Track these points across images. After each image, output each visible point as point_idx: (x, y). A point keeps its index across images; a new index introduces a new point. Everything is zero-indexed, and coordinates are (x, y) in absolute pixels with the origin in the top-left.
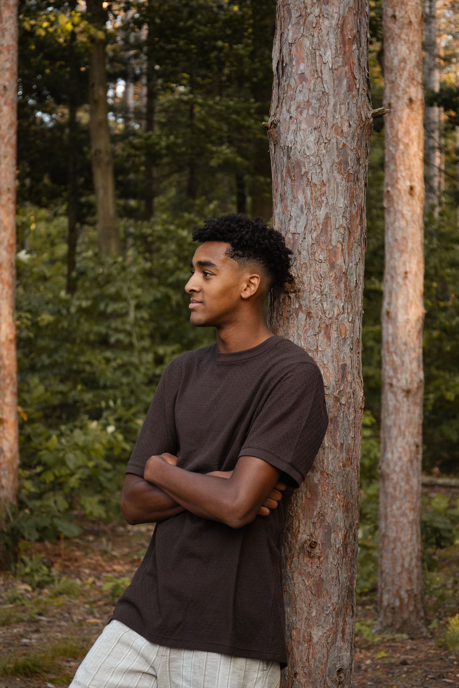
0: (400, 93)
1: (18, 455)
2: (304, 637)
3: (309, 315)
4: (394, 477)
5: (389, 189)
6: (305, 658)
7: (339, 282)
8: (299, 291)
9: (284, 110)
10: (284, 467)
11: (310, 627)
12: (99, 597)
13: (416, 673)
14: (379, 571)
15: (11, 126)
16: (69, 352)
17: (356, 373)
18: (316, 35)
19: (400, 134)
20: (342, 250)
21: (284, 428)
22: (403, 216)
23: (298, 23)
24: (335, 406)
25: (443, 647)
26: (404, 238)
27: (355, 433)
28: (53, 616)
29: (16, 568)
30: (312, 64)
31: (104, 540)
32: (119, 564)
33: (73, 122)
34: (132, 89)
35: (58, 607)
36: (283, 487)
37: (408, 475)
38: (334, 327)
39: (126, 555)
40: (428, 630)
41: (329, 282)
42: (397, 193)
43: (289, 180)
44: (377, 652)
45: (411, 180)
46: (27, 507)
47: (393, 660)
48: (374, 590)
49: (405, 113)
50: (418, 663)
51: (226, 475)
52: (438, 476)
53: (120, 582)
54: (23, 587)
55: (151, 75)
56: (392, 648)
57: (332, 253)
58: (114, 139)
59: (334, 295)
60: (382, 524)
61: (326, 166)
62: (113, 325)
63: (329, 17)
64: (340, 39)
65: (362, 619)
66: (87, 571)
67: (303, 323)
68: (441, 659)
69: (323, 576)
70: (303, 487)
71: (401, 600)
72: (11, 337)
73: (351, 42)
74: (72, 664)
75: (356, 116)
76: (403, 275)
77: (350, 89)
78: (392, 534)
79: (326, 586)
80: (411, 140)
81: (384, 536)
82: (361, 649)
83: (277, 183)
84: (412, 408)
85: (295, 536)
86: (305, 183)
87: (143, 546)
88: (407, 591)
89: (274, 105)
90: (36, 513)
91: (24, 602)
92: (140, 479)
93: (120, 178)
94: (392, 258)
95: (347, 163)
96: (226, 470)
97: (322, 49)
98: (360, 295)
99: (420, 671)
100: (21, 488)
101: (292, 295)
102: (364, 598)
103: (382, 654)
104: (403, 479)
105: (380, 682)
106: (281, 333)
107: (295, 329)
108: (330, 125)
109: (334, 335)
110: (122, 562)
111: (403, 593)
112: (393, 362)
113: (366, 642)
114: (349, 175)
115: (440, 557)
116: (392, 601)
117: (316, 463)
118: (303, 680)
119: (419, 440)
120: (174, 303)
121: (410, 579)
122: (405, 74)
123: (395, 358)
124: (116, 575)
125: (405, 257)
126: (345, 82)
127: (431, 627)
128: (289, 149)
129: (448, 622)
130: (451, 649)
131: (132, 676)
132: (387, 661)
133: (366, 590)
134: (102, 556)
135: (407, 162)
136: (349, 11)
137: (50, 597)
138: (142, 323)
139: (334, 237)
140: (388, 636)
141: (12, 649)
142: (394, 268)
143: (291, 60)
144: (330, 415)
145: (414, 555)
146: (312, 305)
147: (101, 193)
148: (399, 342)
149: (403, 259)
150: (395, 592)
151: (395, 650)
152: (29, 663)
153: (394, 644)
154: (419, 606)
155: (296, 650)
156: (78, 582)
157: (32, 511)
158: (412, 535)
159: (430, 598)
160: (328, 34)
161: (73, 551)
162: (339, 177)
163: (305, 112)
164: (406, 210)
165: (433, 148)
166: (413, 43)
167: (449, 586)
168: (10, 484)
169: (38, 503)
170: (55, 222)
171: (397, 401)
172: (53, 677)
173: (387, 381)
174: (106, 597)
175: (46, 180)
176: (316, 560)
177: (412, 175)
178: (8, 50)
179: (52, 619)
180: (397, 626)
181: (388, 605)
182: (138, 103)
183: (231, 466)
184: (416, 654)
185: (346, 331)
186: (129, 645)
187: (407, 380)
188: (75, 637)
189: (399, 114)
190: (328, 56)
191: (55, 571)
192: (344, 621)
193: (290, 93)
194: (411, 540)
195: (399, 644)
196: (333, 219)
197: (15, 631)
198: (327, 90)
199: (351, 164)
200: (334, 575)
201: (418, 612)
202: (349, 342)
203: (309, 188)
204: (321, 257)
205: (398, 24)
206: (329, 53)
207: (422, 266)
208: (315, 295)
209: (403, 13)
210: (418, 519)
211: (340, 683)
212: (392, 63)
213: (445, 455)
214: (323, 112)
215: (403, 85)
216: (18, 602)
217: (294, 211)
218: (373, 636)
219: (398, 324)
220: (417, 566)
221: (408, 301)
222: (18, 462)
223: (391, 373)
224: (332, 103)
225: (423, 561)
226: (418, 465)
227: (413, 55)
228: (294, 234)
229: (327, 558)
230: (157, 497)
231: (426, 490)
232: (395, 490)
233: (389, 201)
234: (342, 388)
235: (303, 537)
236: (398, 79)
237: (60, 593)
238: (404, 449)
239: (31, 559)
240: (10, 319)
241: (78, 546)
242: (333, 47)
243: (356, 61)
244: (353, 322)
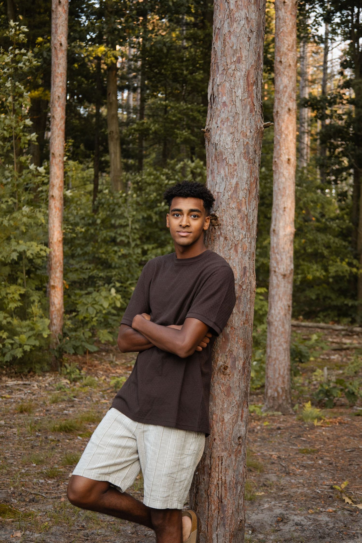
0: (283, 106)
1: (63, 306)
2: (220, 419)
3: (226, 238)
4: (276, 323)
5: (276, 160)
6: (220, 430)
7: (243, 220)
8: (220, 225)
9: (214, 122)
10: (211, 324)
11: (223, 413)
12: (108, 387)
13: (285, 434)
14: (266, 377)
15: (62, 119)
16: (94, 247)
17: (252, 271)
18: (232, 80)
19: (283, 129)
20: (245, 202)
21: (211, 302)
22: (284, 175)
23: (223, 74)
24: (239, 290)
25: (301, 420)
26: (284, 188)
27: (251, 305)
28: (82, 398)
29: (61, 370)
30: (230, 97)
31: (111, 355)
32: (119, 369)
33: (98, 114)
34: (132, 95)
35: (85, 393)
36: (210, 336)
37: (283, 323)
38: (240, 245)
39: (123, 364)
40: (293, 410)
41: (238, 220)
42: (280, 162)
43: (216, 162)
44: (263, 422)
45: (288, 155)
46: (68, 336)
47: (272, 427)
48: (263, 386)
49: (286, 117)
50: (287, 429)
51: (179, 328)
52: (302, 321)
53: (119, 379)
54: (65, 381)
55: (143, 88)
56: (272, 419)
57: (240, 204)
58: (121, 124)
59: (240, 227)
60: (268, 350)
61: (237, 154)
62: (119, 232)
63: (240, 70)
64: (246, 83)
65: (256, 403)
66: (101, 373)
67: (222, 243)
68: (300, 427)
69: (231, 385)
70: (221, 336)
71: (278, 393)
72: (60, 239)
73: (253, 85)
74: (92, 426)
75: (255, 127)
76: (283, 209)
77: (251, 111)
78: (274, 356)
79: (233, 391)
80: (289, 132)
81: (269, 357)
82: (255, 420)
83: (209, 164)
84: (286, 285)
85: (216, 363)
86: (225, 164)
87: (133, 359)
88: (282, 388)
89: (208, 119)
90: (72, 339)
91: (65, 390)
92: (129, 327)
93: (124, 147)
94: (277, 199)
95: (249, 153)
96: (179, 324)
97: (236, 88)
98: (255, 227)
99: (287, 433)
100: (65, 324)
101: (216, 227)
102: (258, 391)
103: (267, 423)
104: (280, 325)
105: (265, 439)
106: (210, 249)
107: (218, 247)
108: (240, 132)
109: (240, 250)
110: (121, 368)
111: (279, 390)
112: (276, 258)
113: (258, 416)
114: (250, 160)
115: (301, 367)
116: (273, 394)
117: (229, 323)
118: (219, 443)
119: (290, 303)
120: (154, 220)
121: (283, 382)
122: (287, 95)
123: (278, 256)
124: (118, 375)
125: (285, 199)
126: (248, 107)
127: (295, 408)
128: (216, 145)
129: (304, 406)
130: (305, 421)
131: (123, 439)
132: (269, 428)
133: (259, 386)
134: (110, 364)
135: (286, 145)
136: (252, 67)
137: (81, 387)
138: (135, 231)
139: (240, 195)
140: (270, 413)
141: (59, 417)
142: (278, 205)
143: (218, 94)
144: (237, 295)
145: (286, 368)
146: (228, 233)
147: (113, 156)
148: (280, 247)
149: (283, 200)
150: (274, 388)
151: (274, 421)
152: (67, 425)
153: (273, 418)
154: (288, 397)
155: (215, 426)
156: (96, 379)
157: (70, 338)
158: (285, 356)
159: (295, 392)
160: (239, 80)
161: (93, 361)
162: (244, 161)
163: (226, 124)
164: (286, 173)
165: (304, 133)
166: (291, 77)
167: (306, 385)
168: (59, 322)
169: (74, 334)
170: (87, 171)
171: (278, 281)
172: (81, 433)
173: (273, 269)
174: (112, 387)
175: (82, 147)
176: (227, 376)
177: (289, 152)
178: (61, 76)
179: (81, 400)
180: (276, 408)
181: (271, 396)
182: (135, 103)
183: (181, 323)
184: (285, 423)
185: (246, 248)
186: (120, 423)
187: (284, 269)
188: (94, 410)
189: (283, 117)
190: (239, 92)
191: (83, 372)
192: (243, 410)
193: (218, 113)
194: (284, 359)
195: (276, 418)
196: (240, 184)
197: (60, 406)
198: (238, 112)
199: (251, 153)
200: (237, 385)
201: (287, 400)
202: (248, 254)
203: (227, 167)
204: (233, 206)
205: (283, 66)
206: (240, 91)
207: (294, 204)
208: (229, 227)
209: (286, 60)
210: (289, 347)
211: (239, 444)
212: (279, 88)
213: (307, 309)
214: (236, 124)
215: (285, 101)
216: (62, 390)
217: (218, 179)
218: (262, 413)
219: (280, 237)
220: (287, 374)
221: (285, 224)
222: (63, 310)
223: (275, 265)
224: (241, 119)
225: (291, 370)
226: (289, 317)
227: (291, 84)
228: (218, 193)
229: (233, 375)
230: (139, 338)
231: (294, 329)
232: (276, 331)
233: (276, 167)
234: (243, 280)
235: (220, 363)
236: (282, 98)
237: (86, 385)
238: (282, 308)
239: (70, 365)
240: (59, 229)
241: (96, 358)
242: (242, 88)
243: (255, 96)
244: (250, 243)
